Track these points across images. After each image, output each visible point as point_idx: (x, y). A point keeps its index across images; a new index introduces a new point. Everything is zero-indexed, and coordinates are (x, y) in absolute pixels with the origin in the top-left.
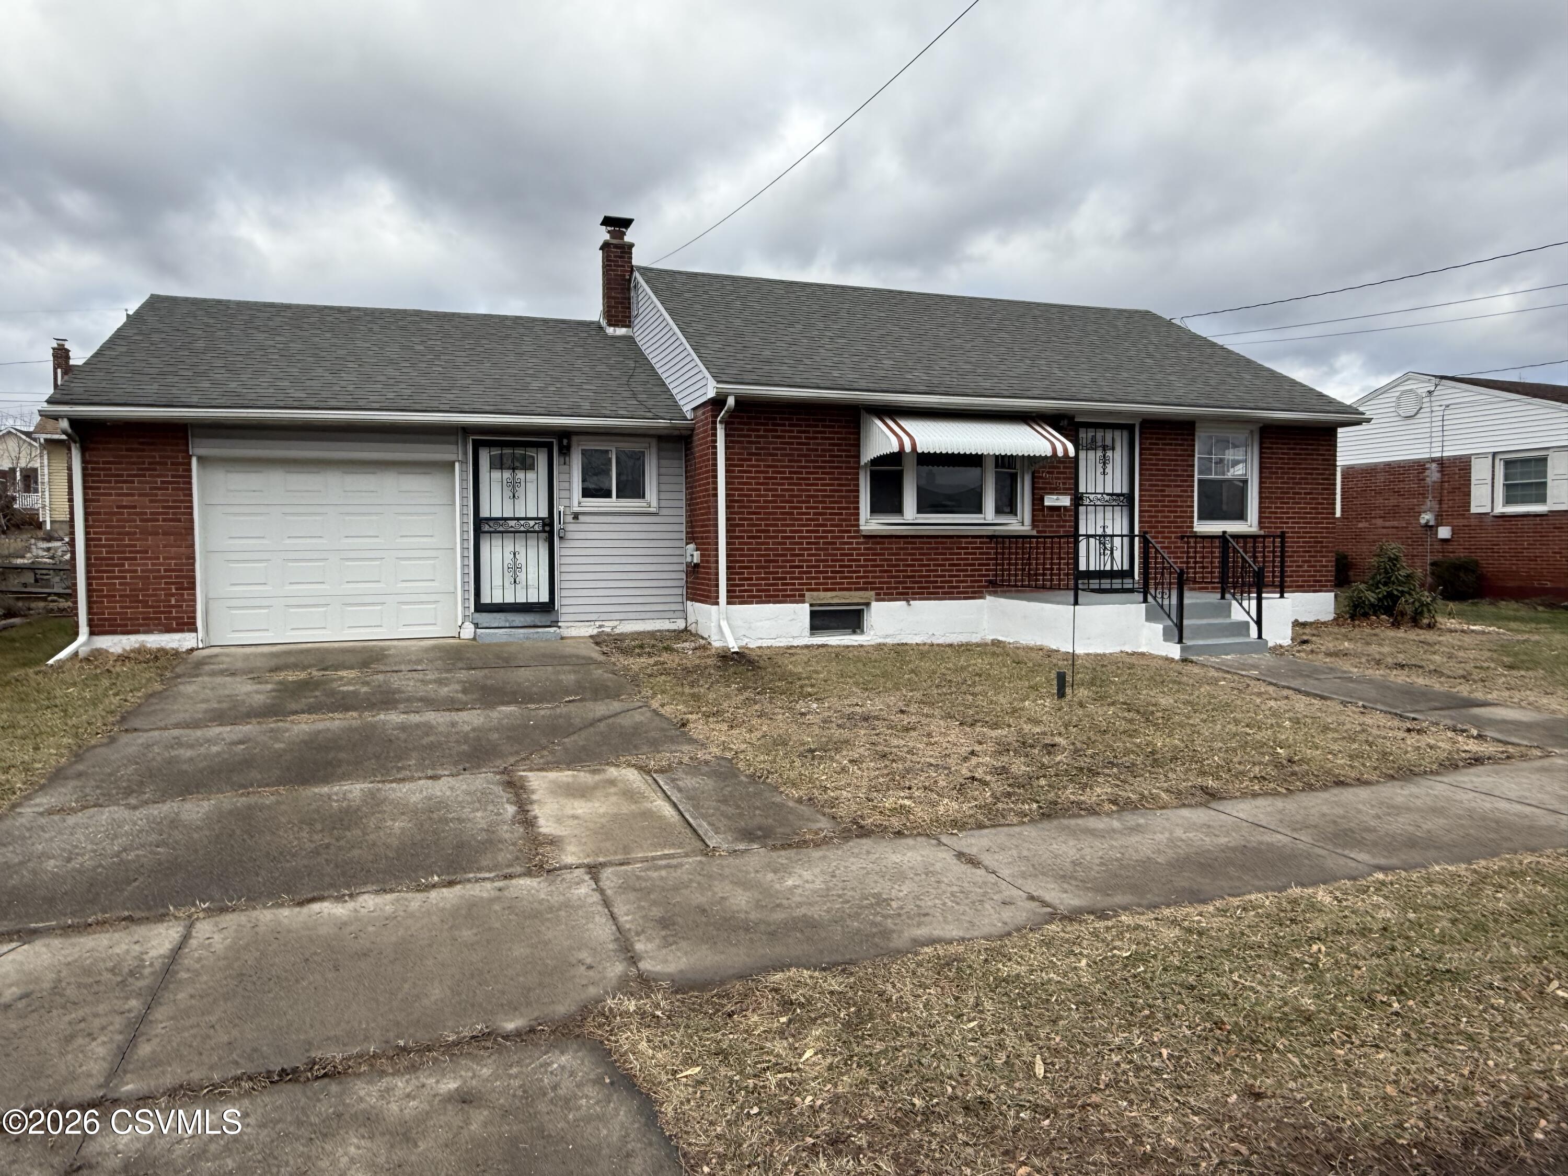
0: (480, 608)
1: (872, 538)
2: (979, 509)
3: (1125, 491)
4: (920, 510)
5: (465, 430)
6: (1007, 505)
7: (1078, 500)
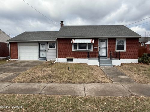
0: (40, 58)
1: (73, 52)
2: (86, 49)
3: (106, 46)
4: (79, 49)
5: (39, 42)
6: (90, 48)
7: (99, 48)
